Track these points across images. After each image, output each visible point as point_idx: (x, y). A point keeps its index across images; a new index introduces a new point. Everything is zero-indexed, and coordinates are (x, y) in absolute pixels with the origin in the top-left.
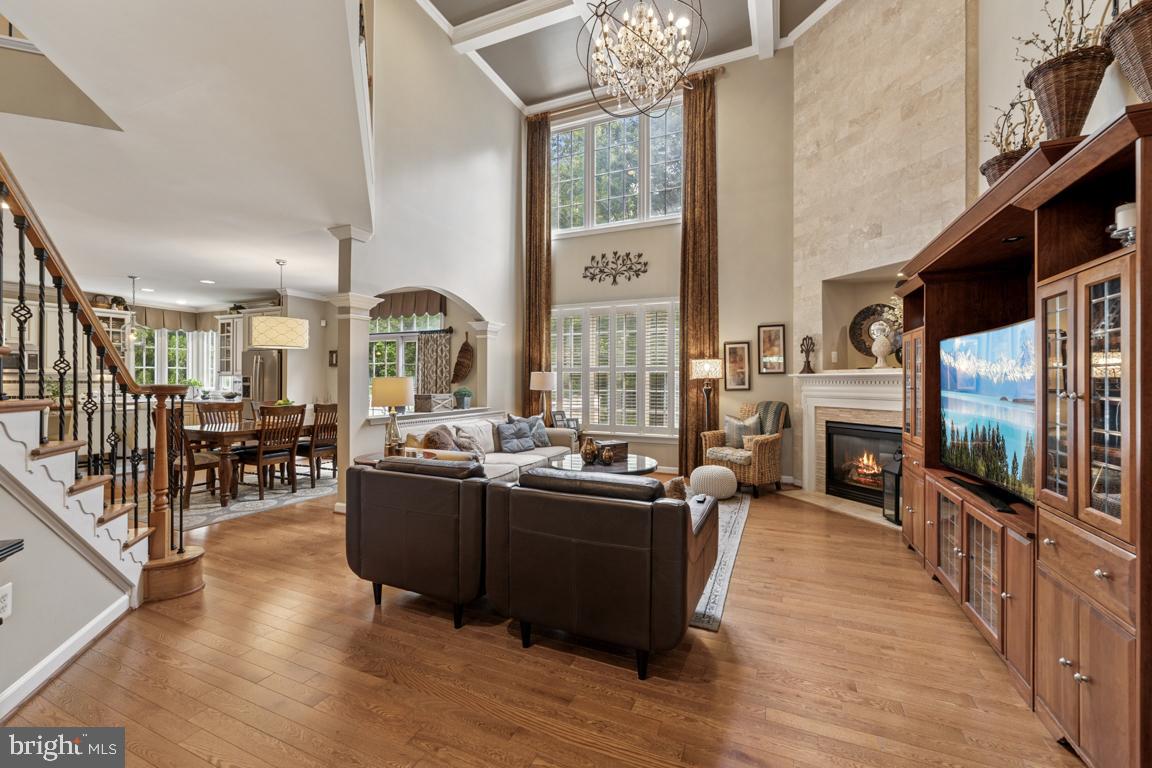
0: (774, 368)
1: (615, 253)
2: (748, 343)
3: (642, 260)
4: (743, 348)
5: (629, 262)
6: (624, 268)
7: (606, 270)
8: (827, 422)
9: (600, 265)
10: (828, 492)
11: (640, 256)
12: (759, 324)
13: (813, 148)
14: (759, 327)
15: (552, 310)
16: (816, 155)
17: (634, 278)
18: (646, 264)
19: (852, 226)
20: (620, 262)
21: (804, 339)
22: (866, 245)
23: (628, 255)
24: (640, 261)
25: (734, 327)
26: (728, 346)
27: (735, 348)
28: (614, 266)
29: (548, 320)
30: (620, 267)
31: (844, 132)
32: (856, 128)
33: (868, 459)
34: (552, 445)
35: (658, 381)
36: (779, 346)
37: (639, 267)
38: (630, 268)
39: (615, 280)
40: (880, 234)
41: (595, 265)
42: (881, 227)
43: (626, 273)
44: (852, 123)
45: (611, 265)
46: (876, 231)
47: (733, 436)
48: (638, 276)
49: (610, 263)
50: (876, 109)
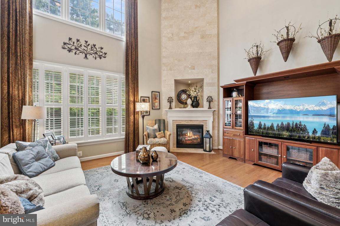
0: (156, 107)
1: (86, 42)
2: (149, 97)
3: (103, 51)
4: (147, 99)
5: (95, 49)
6: (92, 52)
7: (80, 49)
8: (177, 125)
9: (75, 44)
10: (177, 147)
11: (102, 48)
12: (152, 91)
13: (170, 35)
14: (152, 92)
15: (34, 63)
16: (172, 37)
17: (98, 59)
18: (105, 54)
19: (185, 64)
20: (89, 47)
21: (169, 98)
22: (190, 71)
23: (94, 45)
24: (102, 51)
25: (143, 91)
26: (142, 98)
27: (144, 99)
28: (86, 49)
29: (31, 68)
30: (89, 50)
31: (182, 34)
32: (186, 35)
33: (190, 134)
34: (61, 158)
35: (110, 113)
36: (158, 99)
37: (101, 54)
38: (96, 53)
39: (86, 56)
40: (194, 69)
41: (72, 43)
42: (194, 67)
43: (93, 55)
44: (185, 33)
45: (83, 47)
46: (193, 68)
47: (152, 134)
48: (100, 58)
49: (83, 46)
50: (193, 32)
